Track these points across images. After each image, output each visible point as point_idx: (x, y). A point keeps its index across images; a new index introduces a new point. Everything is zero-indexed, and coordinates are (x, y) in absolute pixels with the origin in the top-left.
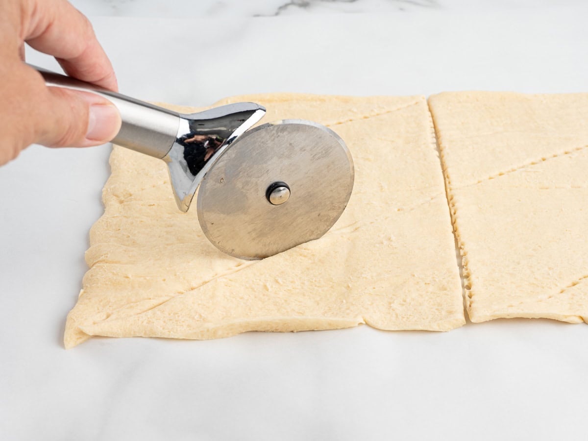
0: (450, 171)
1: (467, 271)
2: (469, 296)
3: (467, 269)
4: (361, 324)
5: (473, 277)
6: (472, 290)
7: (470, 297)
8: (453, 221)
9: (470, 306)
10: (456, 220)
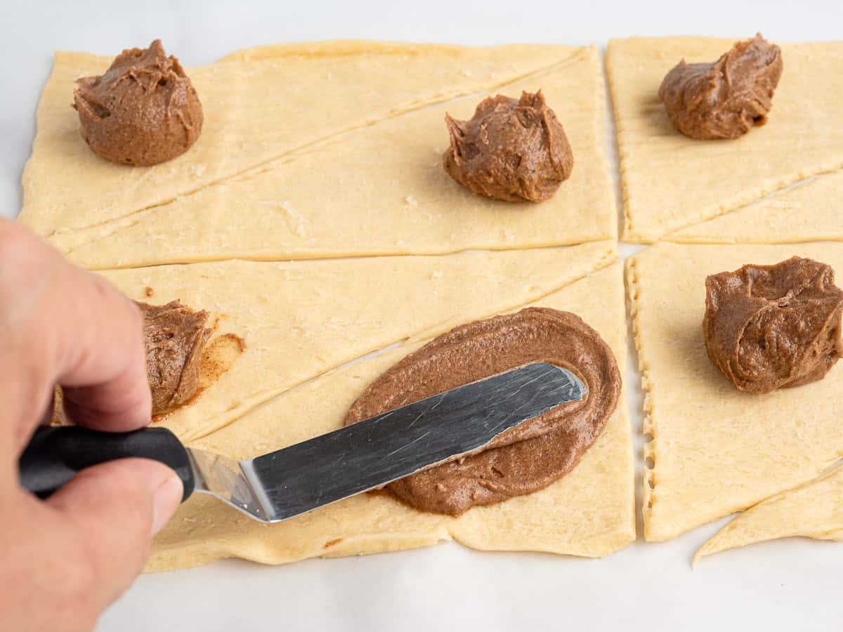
0: (633, 204)
1: (651, 426)
2: (650, 482)
3: (651, 422)
4: (442, 541)
5: (659, 442)
6: (656, 470)
7: (652, 485)
8: (632, 313)
9: (650, 505)
10: (637, 311)
